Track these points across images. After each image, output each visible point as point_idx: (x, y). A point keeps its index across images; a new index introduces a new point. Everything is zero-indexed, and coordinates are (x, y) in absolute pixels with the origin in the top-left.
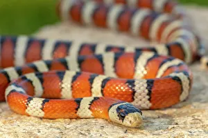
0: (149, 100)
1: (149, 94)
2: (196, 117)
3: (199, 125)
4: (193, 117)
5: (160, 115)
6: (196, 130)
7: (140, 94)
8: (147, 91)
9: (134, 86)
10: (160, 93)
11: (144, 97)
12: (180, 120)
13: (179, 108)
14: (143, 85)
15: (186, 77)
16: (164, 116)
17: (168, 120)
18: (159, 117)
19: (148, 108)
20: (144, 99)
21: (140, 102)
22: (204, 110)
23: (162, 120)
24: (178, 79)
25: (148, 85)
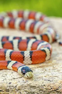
0: (31, 60)
1: (31, 57)
2: (55, 67)
3: (56, 70)
4: (53, 67)
5: (38, 67)
6: (54, 73)
7: (27, 58)
8: (30, 56)
9: (24, 54)
10: (36, 57)
11: (29, 59)
12: (47, 68)
13: (47, 63)
14: (28, 54)
15: (48, 50)
16: (40, 67)
17: (42, 69)
18: (38, 68)
19: (31, 63)
20: (29, 60)
21: (27, 61)
22: (58, 63)
23: (39, 68)
24: (44, 51)
25: (30, 54)
